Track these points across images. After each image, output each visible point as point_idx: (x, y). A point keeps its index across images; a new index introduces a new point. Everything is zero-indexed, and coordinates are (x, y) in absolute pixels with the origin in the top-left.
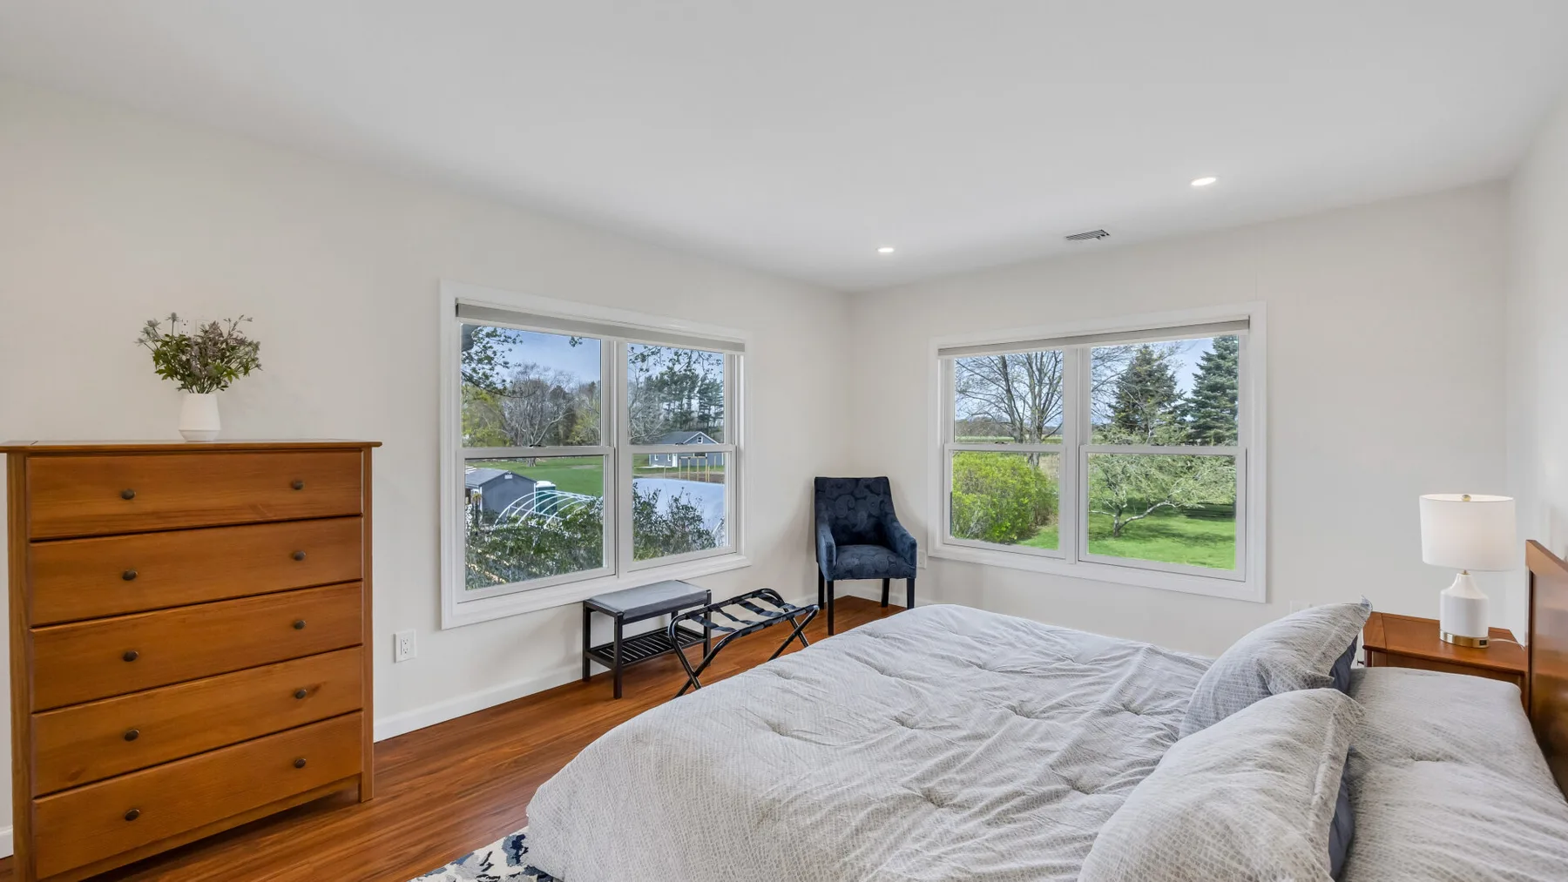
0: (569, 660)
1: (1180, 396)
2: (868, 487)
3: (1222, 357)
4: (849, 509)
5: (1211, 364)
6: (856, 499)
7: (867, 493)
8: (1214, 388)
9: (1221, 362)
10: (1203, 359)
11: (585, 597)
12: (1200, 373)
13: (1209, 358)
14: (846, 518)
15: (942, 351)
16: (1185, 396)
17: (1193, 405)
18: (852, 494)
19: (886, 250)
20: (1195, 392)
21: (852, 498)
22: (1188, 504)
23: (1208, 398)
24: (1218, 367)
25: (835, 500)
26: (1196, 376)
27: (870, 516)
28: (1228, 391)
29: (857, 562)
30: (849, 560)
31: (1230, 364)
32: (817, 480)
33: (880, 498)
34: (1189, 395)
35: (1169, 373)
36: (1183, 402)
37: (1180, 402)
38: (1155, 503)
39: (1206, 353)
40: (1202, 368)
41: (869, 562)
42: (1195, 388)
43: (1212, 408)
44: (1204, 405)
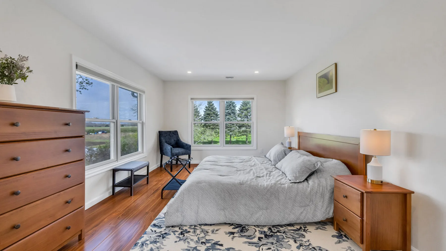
0: (108, 190)
1: (201, 116)
2: (173, 133)
3: (209, 107)
4: (169, 139)
5: (207, 109)
6: (171, 136)
7: (173, 135)
8: (208, 114)
9: (209, 108)
10: (205, 107)
11: (113, 167)
12: (205, 110)
13: (206, 107)
14: (169, 141)
15: (191, 99)
16: (202, 116)
17: (203, 118)
18: (169, 135)
19: (189, 72)
20: (204, 115)
21: (169, 136)
22: (205, 141)
23: (206, 116)
24: (208, 109)
25: (165, 137)
26: (204, 111)
27: (174, 140)
28: (210, 115)
29: (178, 152)
30: (176, 151)
31: (211, 109)
32: (159, 132)
33: (176, 136)
34: (203, 116)
35: (198, 110)
36: (201, 117)
37: (200, 117)
38: (198, 141)
39: (206, 106)
40: (205, 109)
41: (180, 151)
42: (204, 114)
43: (207, 119)
44: (206, 118)
